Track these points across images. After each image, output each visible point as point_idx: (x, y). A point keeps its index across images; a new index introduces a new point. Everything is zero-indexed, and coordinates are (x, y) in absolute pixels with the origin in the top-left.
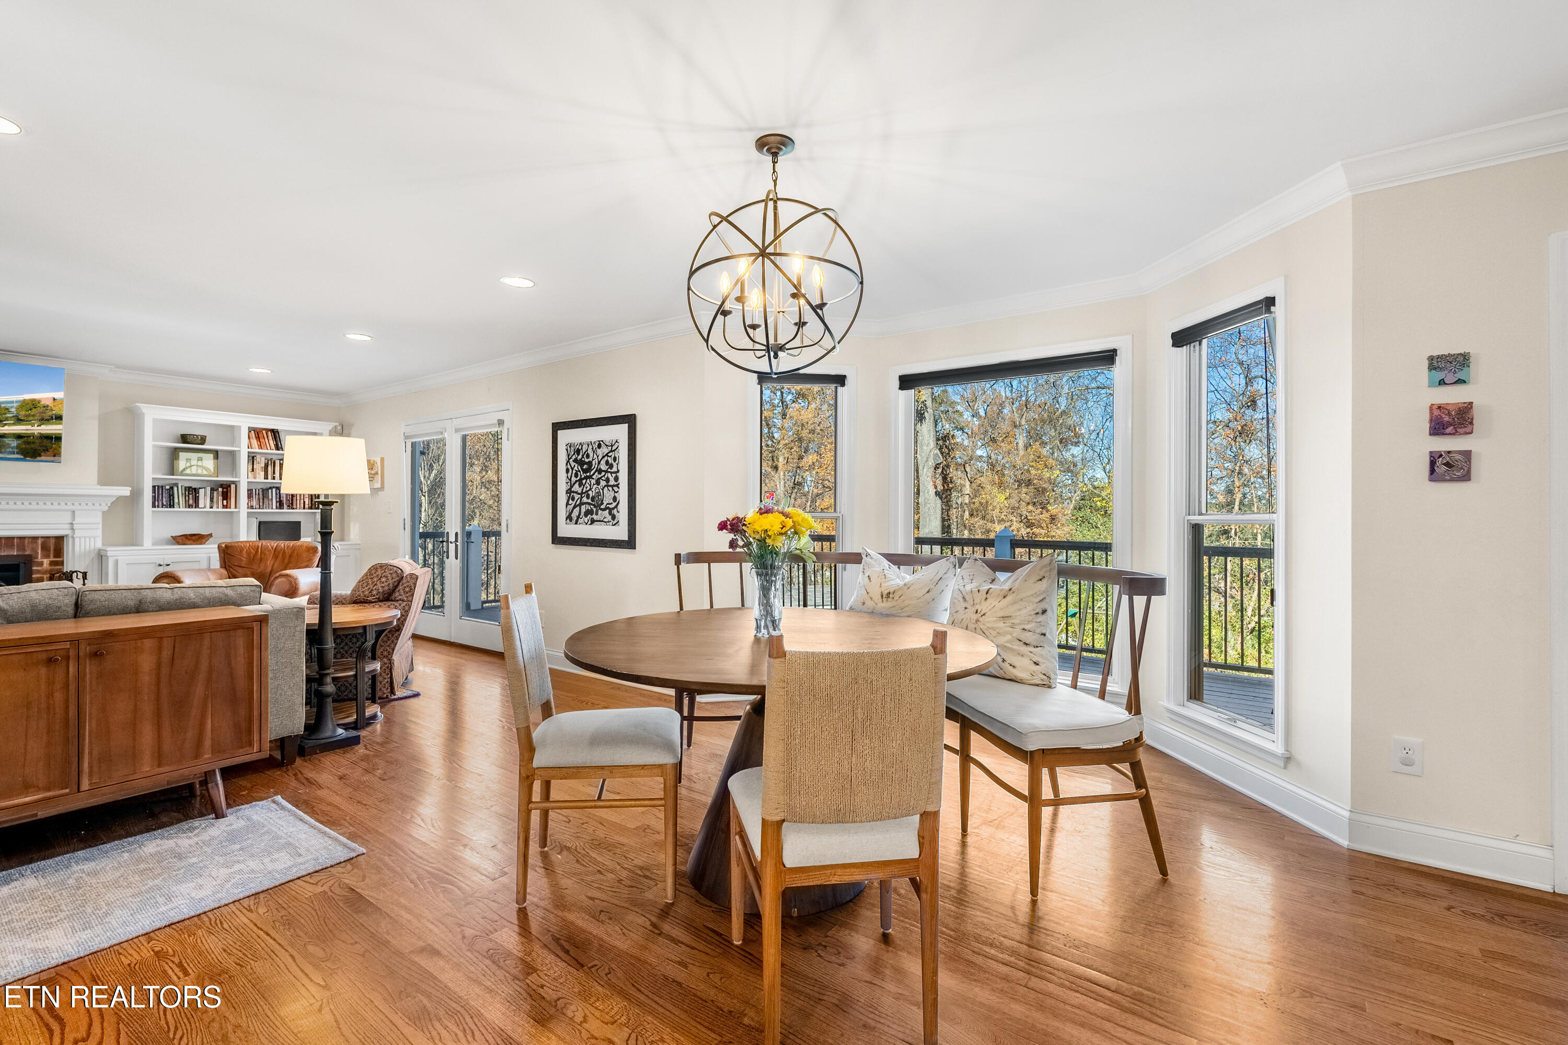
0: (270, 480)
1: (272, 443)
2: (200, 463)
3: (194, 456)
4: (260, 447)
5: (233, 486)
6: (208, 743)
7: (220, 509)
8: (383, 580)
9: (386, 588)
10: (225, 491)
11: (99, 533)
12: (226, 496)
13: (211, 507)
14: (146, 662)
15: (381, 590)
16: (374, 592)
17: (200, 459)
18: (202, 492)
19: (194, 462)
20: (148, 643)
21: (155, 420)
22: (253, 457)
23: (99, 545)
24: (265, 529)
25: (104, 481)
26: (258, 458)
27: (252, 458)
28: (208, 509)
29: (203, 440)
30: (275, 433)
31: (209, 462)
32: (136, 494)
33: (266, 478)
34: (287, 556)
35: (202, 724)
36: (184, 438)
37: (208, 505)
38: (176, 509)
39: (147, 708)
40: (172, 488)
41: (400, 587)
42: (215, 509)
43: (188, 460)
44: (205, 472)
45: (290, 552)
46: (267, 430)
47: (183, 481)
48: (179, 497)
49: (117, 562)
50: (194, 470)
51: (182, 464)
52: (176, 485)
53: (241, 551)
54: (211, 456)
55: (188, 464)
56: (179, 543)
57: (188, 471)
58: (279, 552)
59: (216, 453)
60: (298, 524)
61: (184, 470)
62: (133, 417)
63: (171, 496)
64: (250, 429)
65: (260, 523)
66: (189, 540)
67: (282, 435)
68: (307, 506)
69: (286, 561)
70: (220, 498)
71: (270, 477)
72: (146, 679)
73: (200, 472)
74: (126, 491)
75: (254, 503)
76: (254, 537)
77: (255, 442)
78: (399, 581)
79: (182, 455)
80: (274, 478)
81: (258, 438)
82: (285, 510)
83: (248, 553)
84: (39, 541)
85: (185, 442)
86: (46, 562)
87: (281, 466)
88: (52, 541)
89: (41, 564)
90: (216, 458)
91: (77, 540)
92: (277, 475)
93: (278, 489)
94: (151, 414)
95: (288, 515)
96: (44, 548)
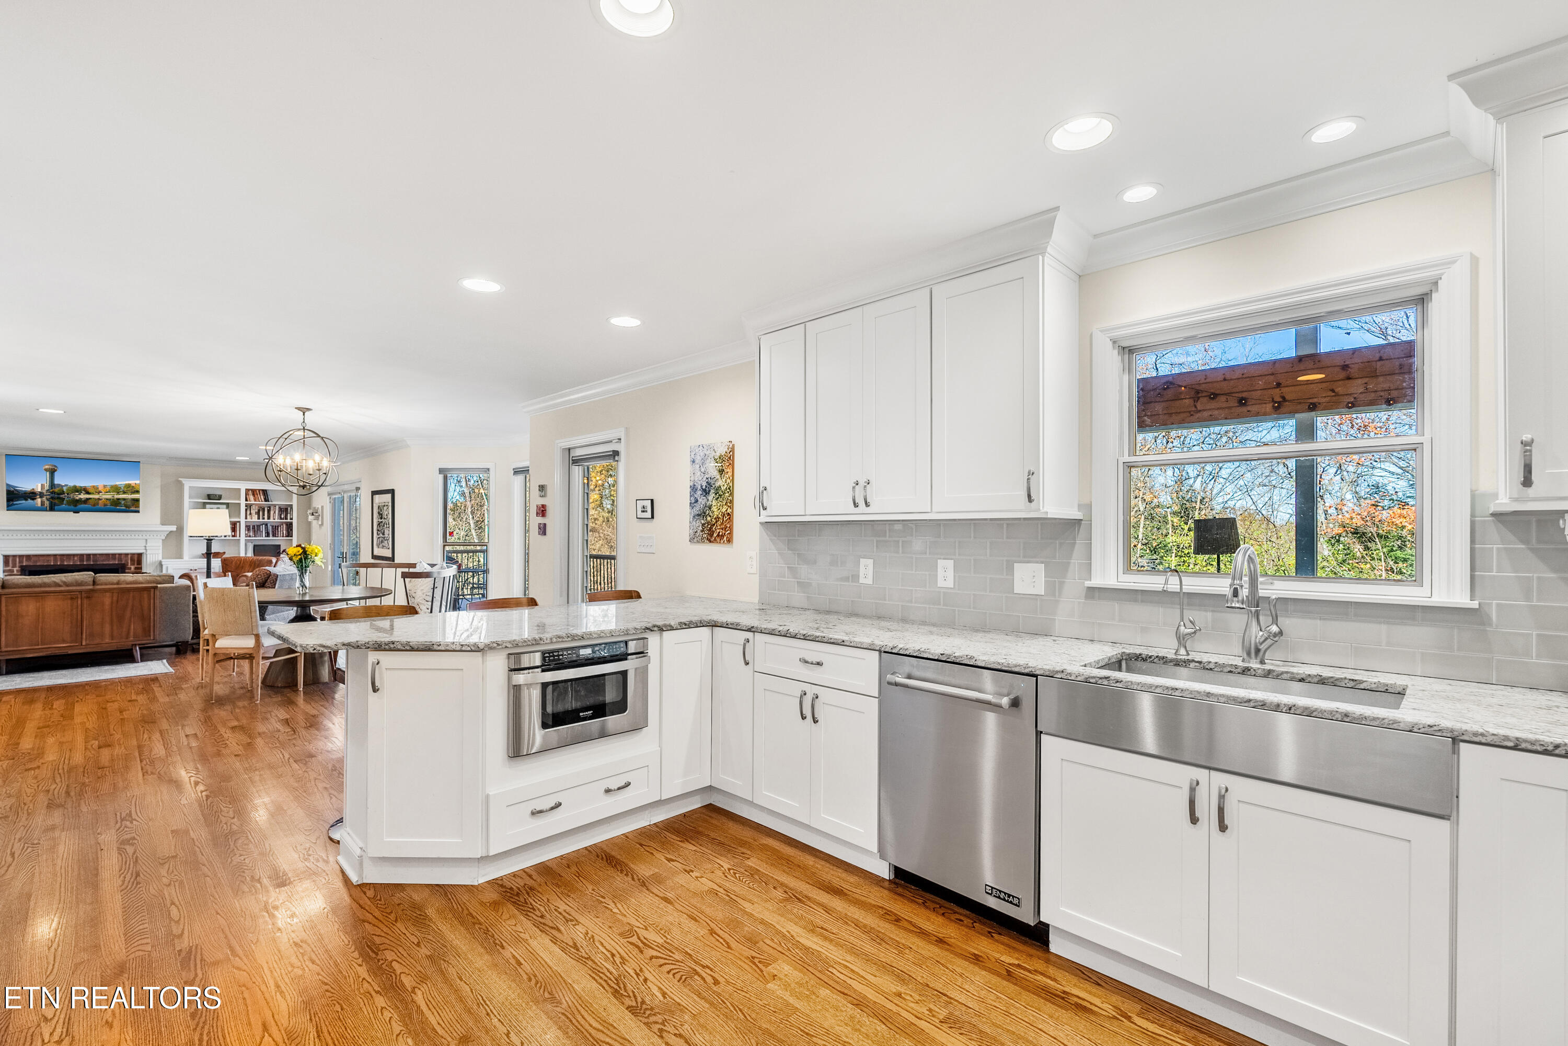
0: (261, 520)
1: (262, 498)
3: (215, 507)
4: (255, 500)
5: (238, 524)
6: (132, 634)
7: (231, 538)
11: (161, 551)
12: (234, 530)
14: (107, 600)
17: (219, 508)
20: (108, 594)
21: (190, 487)
23: (160, 558)
24: (258, 549)
25: (163, 523)
26: (253, 507)
27: (249, 507)
29: (220, 497)
30: (265, 492)
33: (259, 518)
35: (130, 626)
36: (209, 497)
39: (107, 619)
43: (212, 509)
46: (259, 490)
49: (167, 568)
54: (225, 506)
59: (228, 505)
60: (279, 546)
62: (180, 486)
64: (247, 490)
65: (255, 546)
67: (270, 494)
68: (284, 535)
70: (231, 531)
71: (261, 518)
72: (107, 607)
74: (174, 528)
75: (251, 534)
76: (250, 554)
77: (252, 497)
78: (268, 577)
80: (264, 519)
81: (254, 495)
82: (271, 538)
83: (236, 564)
84: (129, 556)
85: (209, 499)
86: (133, 567)
87: (269, 511)
88: (136, 556)
89: (130, 569)
90: (228, 507)
91: (148, 556)
92: (266, 516)
93: (266, 525)
94: (188, 484)
95: (272, 540)
96: (132, 560)
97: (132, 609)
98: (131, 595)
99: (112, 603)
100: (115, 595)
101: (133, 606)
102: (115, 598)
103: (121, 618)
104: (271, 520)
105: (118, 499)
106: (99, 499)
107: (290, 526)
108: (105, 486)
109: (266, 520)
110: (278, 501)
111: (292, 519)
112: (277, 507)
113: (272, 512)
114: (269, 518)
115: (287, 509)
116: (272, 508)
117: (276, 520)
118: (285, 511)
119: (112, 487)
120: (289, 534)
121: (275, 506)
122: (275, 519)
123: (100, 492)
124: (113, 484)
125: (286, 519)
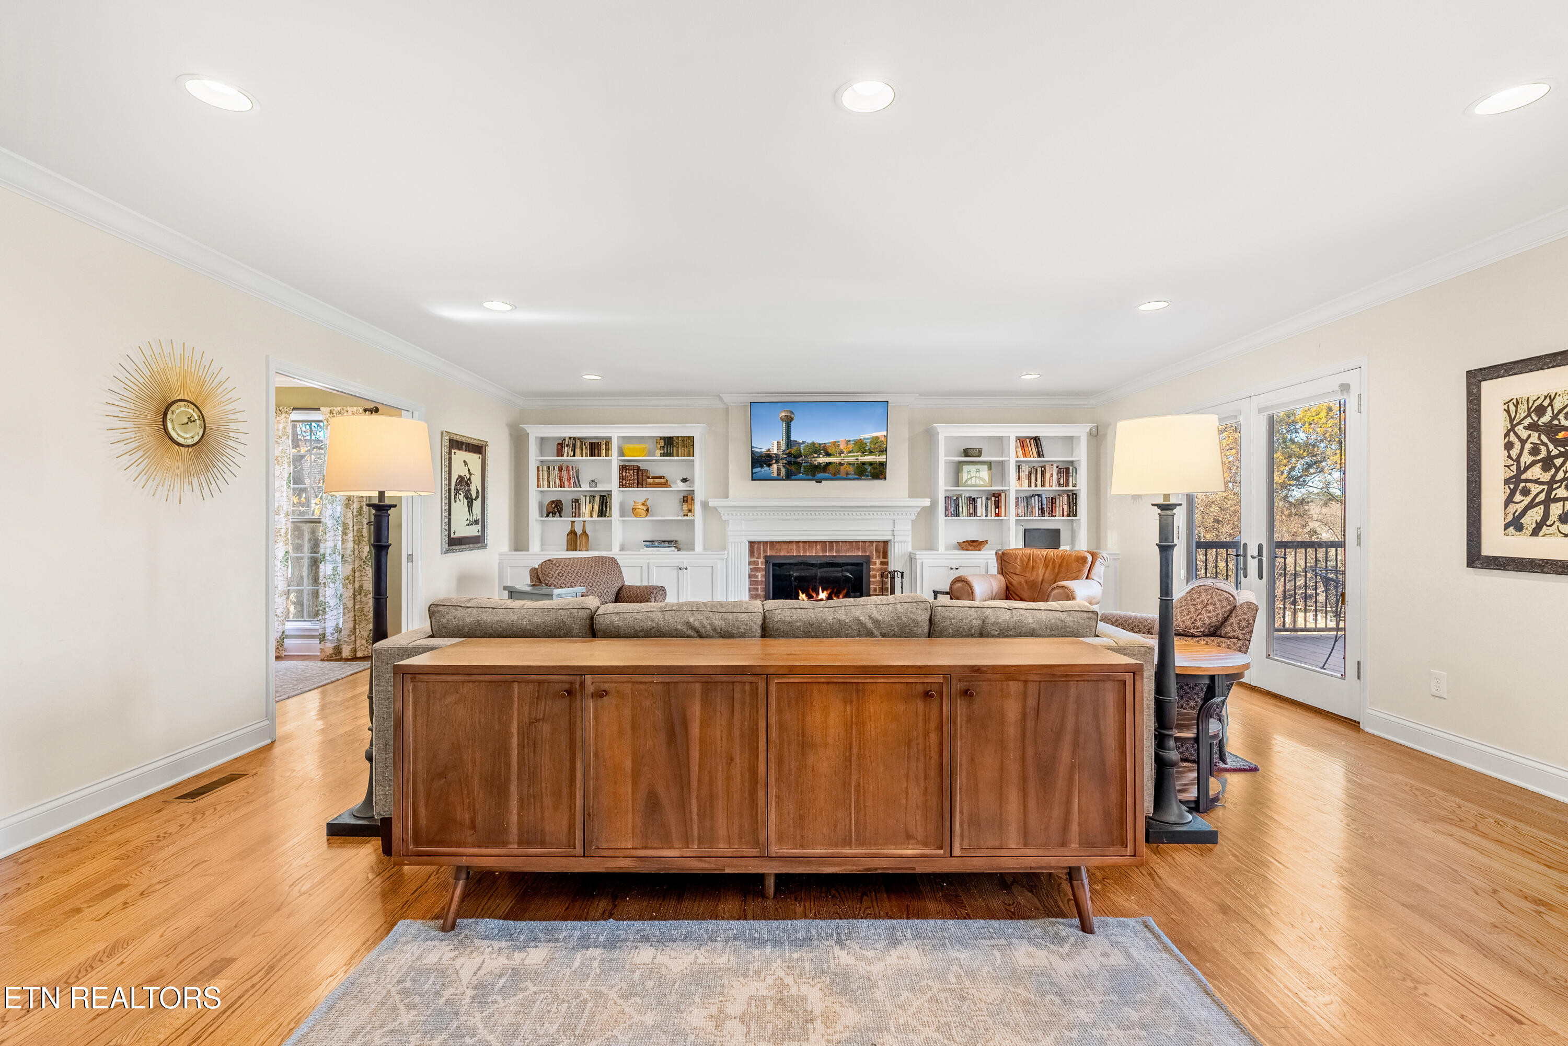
0: (1033, 488)
1: (1035, 451)
2: (978, 475)
3: (973, 468)
4: (1025, 455)
5: (1003, 495)
6: (1075, 828)
7: (993, 517)
8: (1211, 608)
9: (1214, 619)
10: (997, 499)
11: (910, 539)
12: (997, 505)
13: (986, 516)
14: (1012, 710)
15: (1207, 622)
16: (1199, 624)
17: (978, 471)
18: (979, 500)
19: (973, 474)
20: (1013, 687)
21: (946, 437)
22: (1019, 466)
23: (910, 549)
24: (1030, 536)
25: (912, 495)
26: (1023, 466)
28: (984, 517)
29: (980, 453)
30: (1036, 440)
31: (984, 473)
32: (934, 504)
33: (1030, 486)
34: (1057, 565)
35: (1068, 802)
36: (966, 453)
37: (984, 514)
38: (961, 518)
39: (1013, 769)
40: (957, 498)
41: (1233, 620)
42: (989, 517)
43: (969, 472)
44: (982, 483)
45: (1060, 561)
46: (1030, 438)
47: (966, 491)
48: (963, 508)
49: (922, 564)
50: (973, 481)
51: (964, 476)
52: (961, 495)
53: (1016, 559)
54: (986, 467)
55: (969, 476)
56: (963, 549)
57: (969, 483)
58: (1049, 561)
59: (989, 464)
60: (1057, 532)
61: (966, 481)
62: (930, 436)
63: (957, 505)
64: (1017, 439)
65: (1025, 531)
66: (971, 546)
67: (1044, 443)
68: (1065, 513)
69: (1056, 570)
70: (993, 506)
71: (1033, 484)
72: (1012, 731)
73: (978, 483)
74: (926, 502)
75: (1020, 511)
76: (1020, 545)
77: (1020, 451)
78: (1231, 612)
79: (965, 468)
80: (1036, 486)
81: (1023, 447)
82: (1047, 517)
83: (1022, 561)
84: (874, 545)
85: (967, 456)
86: (878, 562)
87: (1043, 473)
88: (882, 545)
89: (875, 563)
90: (990, 468)
91: (896, 544)
92: (1039, 482)
93: (1040, 496)
94: (945, 432)
95: (1048, 522)
96: (877, 551)
97: (1075, 744)
98: (1073, 692)
99: (1024, 715)
100: (1032, 689)
101: (1077, 731)
102: (1031, 702)
103: (1046, 770)
104: (1047, 488)
105: (864, 464)
106: (841, 464)
107: (1073, 499)
108: (847, 442)
109: (1039, 488)
110: (1053, 454)
111: (1075, 486)
112: (1055, 465)
113: (1048, 475)
114: (1043, 485)
115: (1067, 469)
116: (1047, 468)
117: (1054, 488)
118: (1066, 471)
119: (856, 442)
120: (1072, 510)
121: (1051, 463)
122: (1052, 487)
123: (842, 452)
124: (857, 438)
125: (1067, 485)
